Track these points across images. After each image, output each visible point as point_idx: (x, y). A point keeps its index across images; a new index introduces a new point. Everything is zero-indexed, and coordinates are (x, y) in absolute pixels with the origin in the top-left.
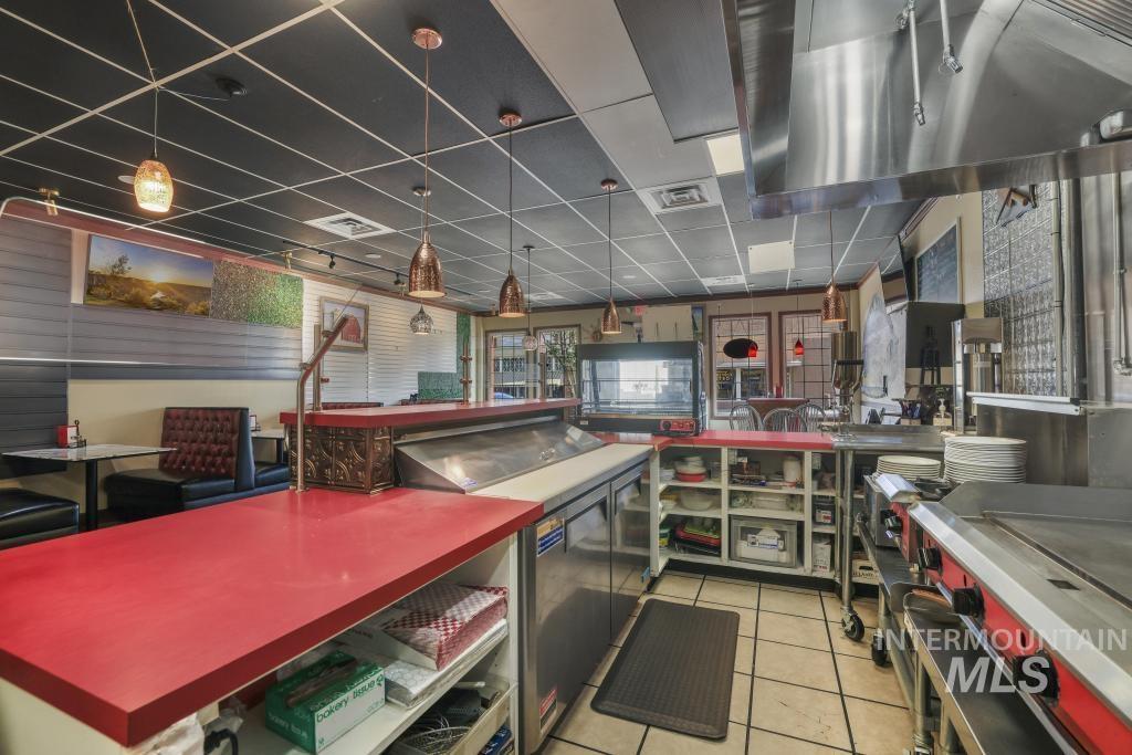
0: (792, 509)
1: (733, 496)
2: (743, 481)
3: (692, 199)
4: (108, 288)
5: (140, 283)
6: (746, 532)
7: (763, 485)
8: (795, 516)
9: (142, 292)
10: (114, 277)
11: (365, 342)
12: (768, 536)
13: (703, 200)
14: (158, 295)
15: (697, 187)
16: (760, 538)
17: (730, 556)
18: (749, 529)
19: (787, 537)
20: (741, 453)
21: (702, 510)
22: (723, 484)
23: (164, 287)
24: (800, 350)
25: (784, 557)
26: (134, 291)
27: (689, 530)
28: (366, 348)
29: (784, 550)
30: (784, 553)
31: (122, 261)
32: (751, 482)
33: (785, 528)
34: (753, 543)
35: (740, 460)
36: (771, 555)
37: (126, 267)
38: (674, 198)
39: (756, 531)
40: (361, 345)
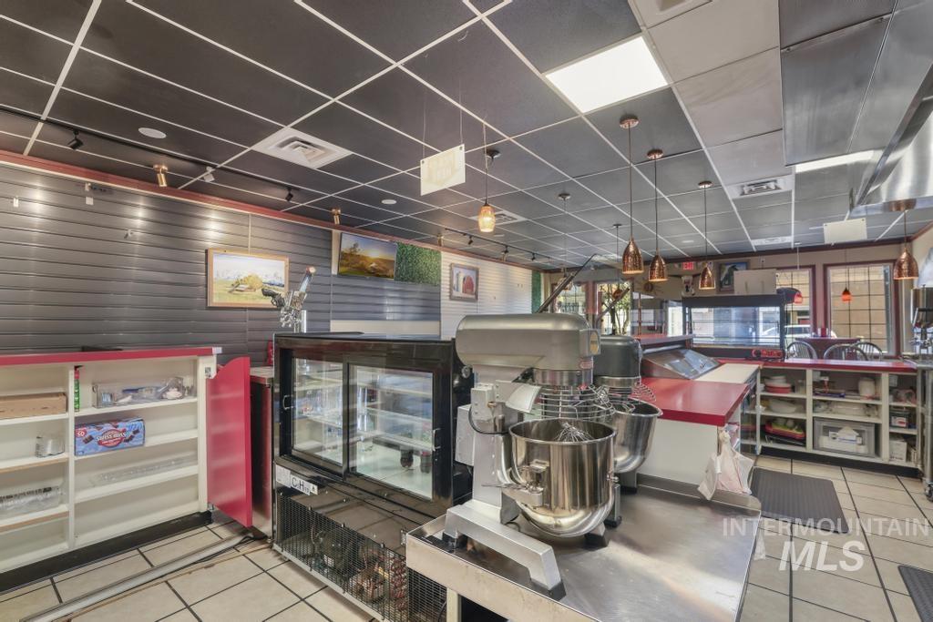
0: (869, 416)
1: (816, 404)
2: (824, 394)
3: (768, 188)
4: (347, 260)
5: (364, 258)
6: (826, 430)
7: (843, 397)
8: (873, 420)
9: (365, 263)
10: (351, 255)
11: (476, 294)
12: (848, 434)
13: (777, 188)
14: (373, 265)
15: (775, 181)
16: (840, 434)
17: (814, 447)
18: (831, 428)
19: (866, 435)
20: (823, 374)
21: (789, 413)
22: (809, 396)
23: (377, 261)
24: (847, 297)
25: (862, 450)
26: (361, 262)
27: (776, 428)
28: (477, 298)
29: (862, 444)
30: (862, 447)
31: (355, 245)
32: (832, 394)
33: (863, 428)
34: (834, 438)
35: (822, 378)
36: (851, 447)
37: (357, 249)
38: (753, 189)
39: (836, 429)
40: (474, 297)
